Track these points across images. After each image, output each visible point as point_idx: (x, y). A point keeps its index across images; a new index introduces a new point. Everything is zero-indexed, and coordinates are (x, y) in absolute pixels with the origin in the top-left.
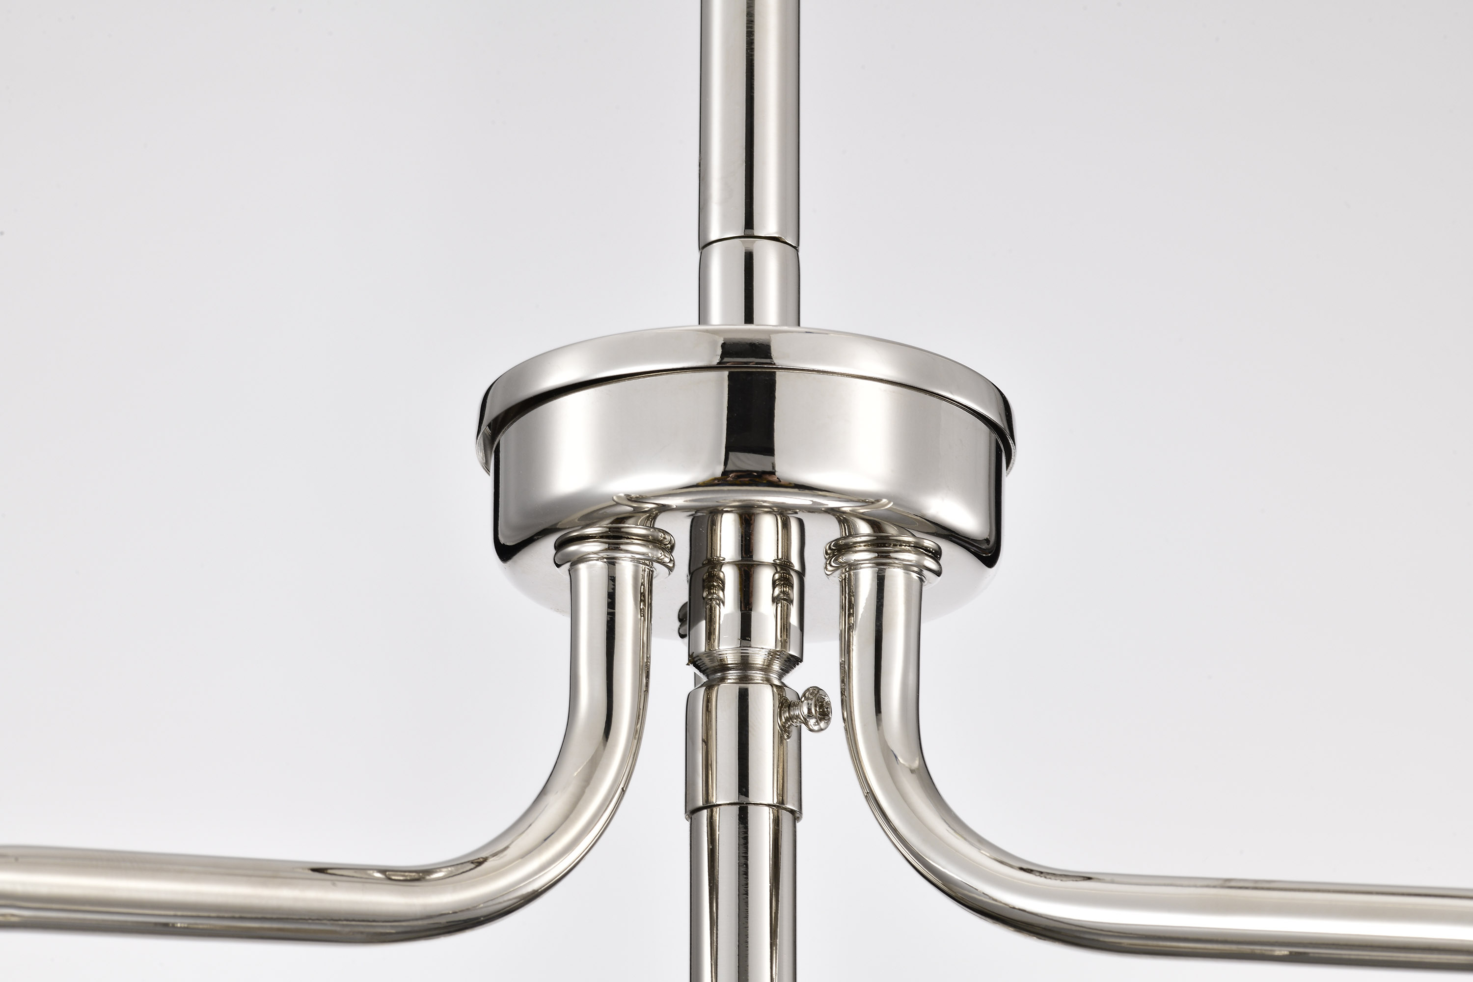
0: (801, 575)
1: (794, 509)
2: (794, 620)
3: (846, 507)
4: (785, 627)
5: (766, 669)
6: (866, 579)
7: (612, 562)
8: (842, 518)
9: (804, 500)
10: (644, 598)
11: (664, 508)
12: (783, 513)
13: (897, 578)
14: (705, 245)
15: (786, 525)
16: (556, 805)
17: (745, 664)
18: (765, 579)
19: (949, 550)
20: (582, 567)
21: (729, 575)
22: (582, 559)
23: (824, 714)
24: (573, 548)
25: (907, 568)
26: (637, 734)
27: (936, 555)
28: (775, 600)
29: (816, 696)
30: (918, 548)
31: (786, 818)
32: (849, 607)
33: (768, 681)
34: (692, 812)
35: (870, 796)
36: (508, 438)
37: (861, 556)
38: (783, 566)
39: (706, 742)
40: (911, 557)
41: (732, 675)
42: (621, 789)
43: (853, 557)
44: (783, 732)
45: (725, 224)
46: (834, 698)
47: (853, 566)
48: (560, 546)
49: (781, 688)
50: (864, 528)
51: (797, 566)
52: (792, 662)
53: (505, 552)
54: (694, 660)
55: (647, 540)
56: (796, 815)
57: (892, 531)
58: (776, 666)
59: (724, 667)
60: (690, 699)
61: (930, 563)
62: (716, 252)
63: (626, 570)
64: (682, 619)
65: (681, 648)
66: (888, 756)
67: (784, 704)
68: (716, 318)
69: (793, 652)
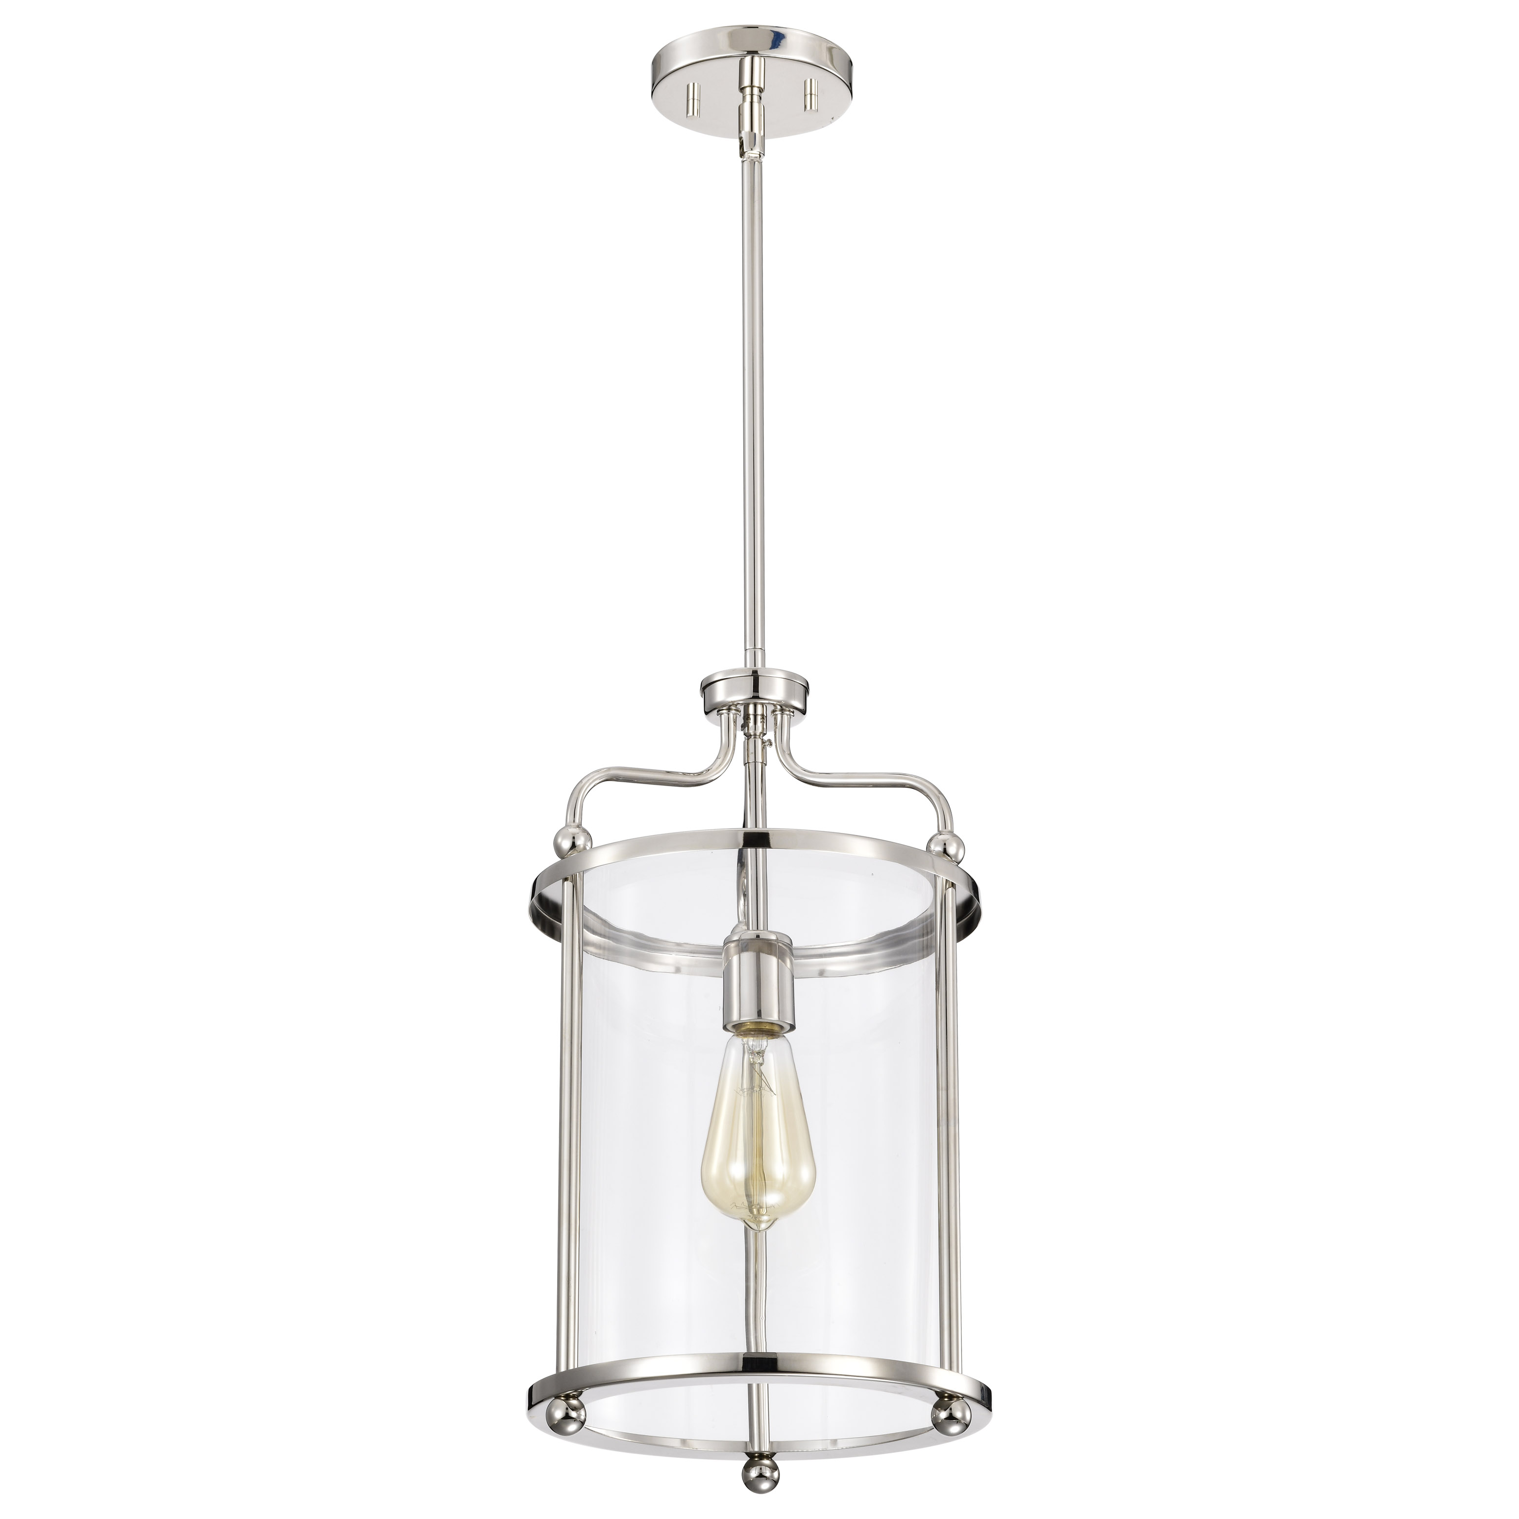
0: (766, 717)
1: (765, 703)
2: (765, 727)
3: (775, 703)
4: (763, 728)
5: (760, 736)
6: (779, 717)
7: (728, 714)
8: (774, 705)
9: (767, 702)
10: (735, 722)
11: (739, 704)
12: (763, 704)
13: (785, 717)
14: (746, 650)
15: (763, 707)
16: (719, 761)
17: (755, 735)
18: (759, 718)
19: (795, 711)
20: (723, 715)
21: (752, 717)
22: (722, 714)
23: (771, 745)
24: (721, 712)
25: (787, 715)
26: (734, 749)
27: (793, 712)
28: (761, 722)
29: (769, 741)
30: (789, 711)
31: (764, 765)
32: (776, 724)
33: (760, 738)
34: (745, 764)
35: (781, 761)
36: (707, 690)
37: (778, 713)
38: (763, 715)
39: (748, 750)
40: (788, 713)
41: (752, 737)
42: (731, 760)
43: (777, 713)
44: (764, 748)
45: (750, 646)
46: (773, 741)
47: (776, 715)
48: (718, 711)
49: (762, 739)
50: (779, 707)
51: (765, 715)
52: (765, 734)
53: (706, 713)
54: (745, 734)
55: (735, 710)
56: (766, 765)
57: (784, 707)
58: (761, 735)
59: (751, 736)
60: (744, 742)
61: (792, 714)
62: (748, 651)
63: (731, 716)
64: (742, 727)
65: (742, 733)
66: (784, 751)
67: (763, 742)
68: (748, 666)
69: (765, 732)
